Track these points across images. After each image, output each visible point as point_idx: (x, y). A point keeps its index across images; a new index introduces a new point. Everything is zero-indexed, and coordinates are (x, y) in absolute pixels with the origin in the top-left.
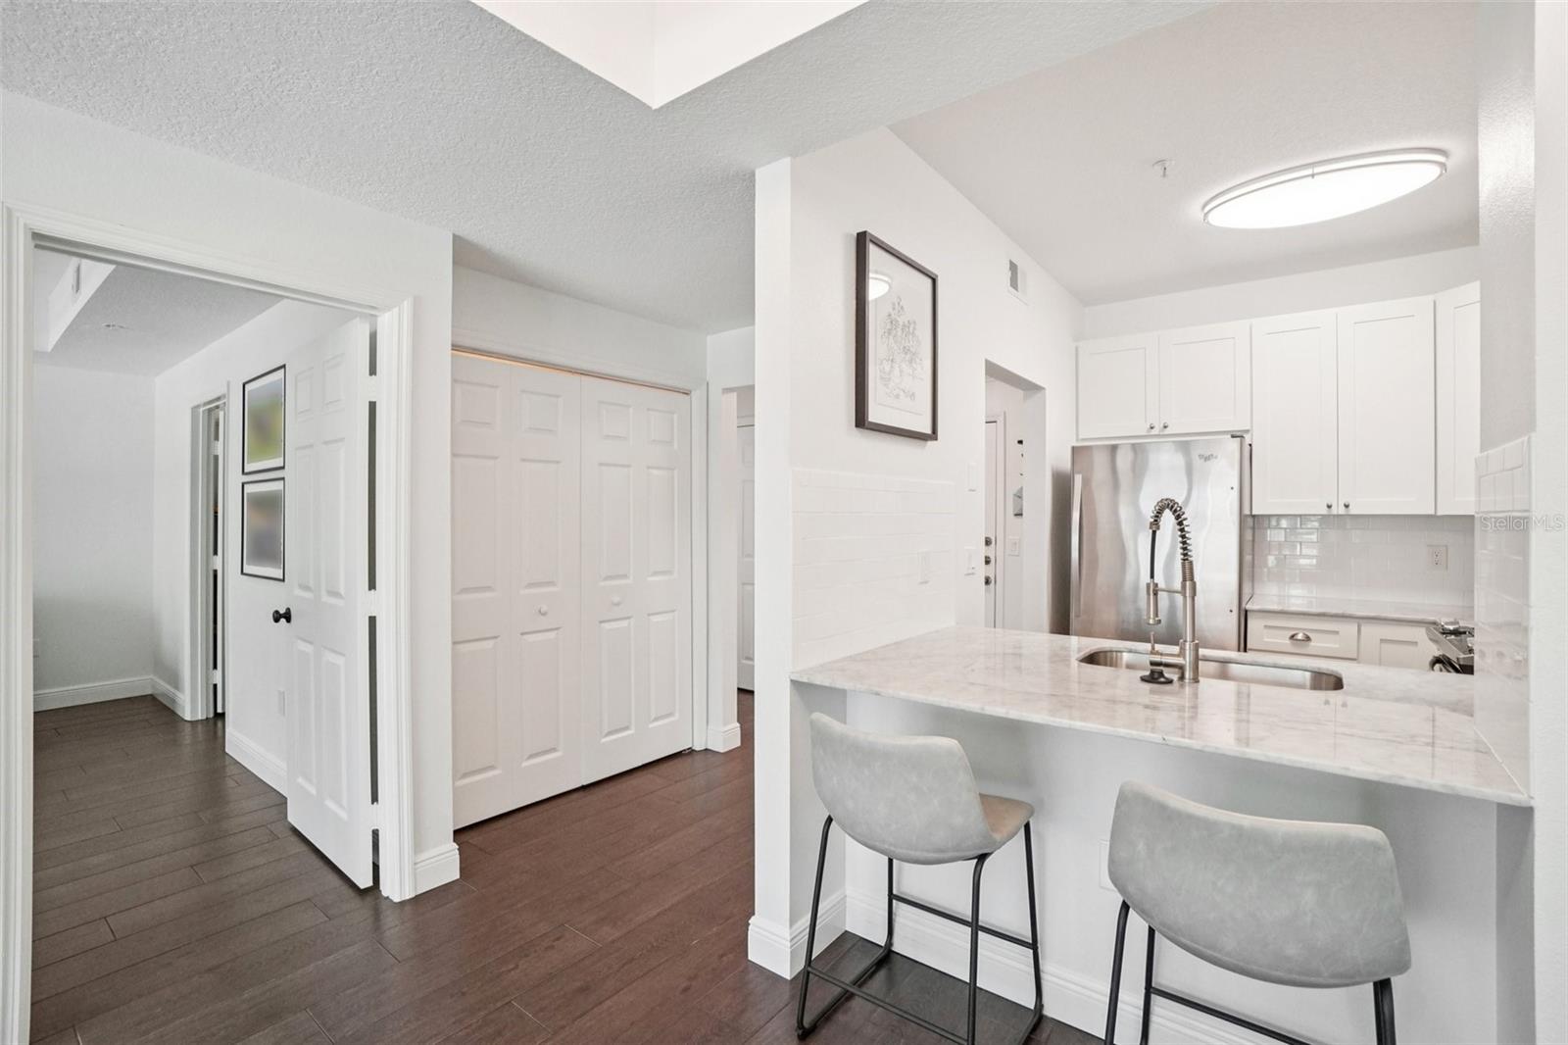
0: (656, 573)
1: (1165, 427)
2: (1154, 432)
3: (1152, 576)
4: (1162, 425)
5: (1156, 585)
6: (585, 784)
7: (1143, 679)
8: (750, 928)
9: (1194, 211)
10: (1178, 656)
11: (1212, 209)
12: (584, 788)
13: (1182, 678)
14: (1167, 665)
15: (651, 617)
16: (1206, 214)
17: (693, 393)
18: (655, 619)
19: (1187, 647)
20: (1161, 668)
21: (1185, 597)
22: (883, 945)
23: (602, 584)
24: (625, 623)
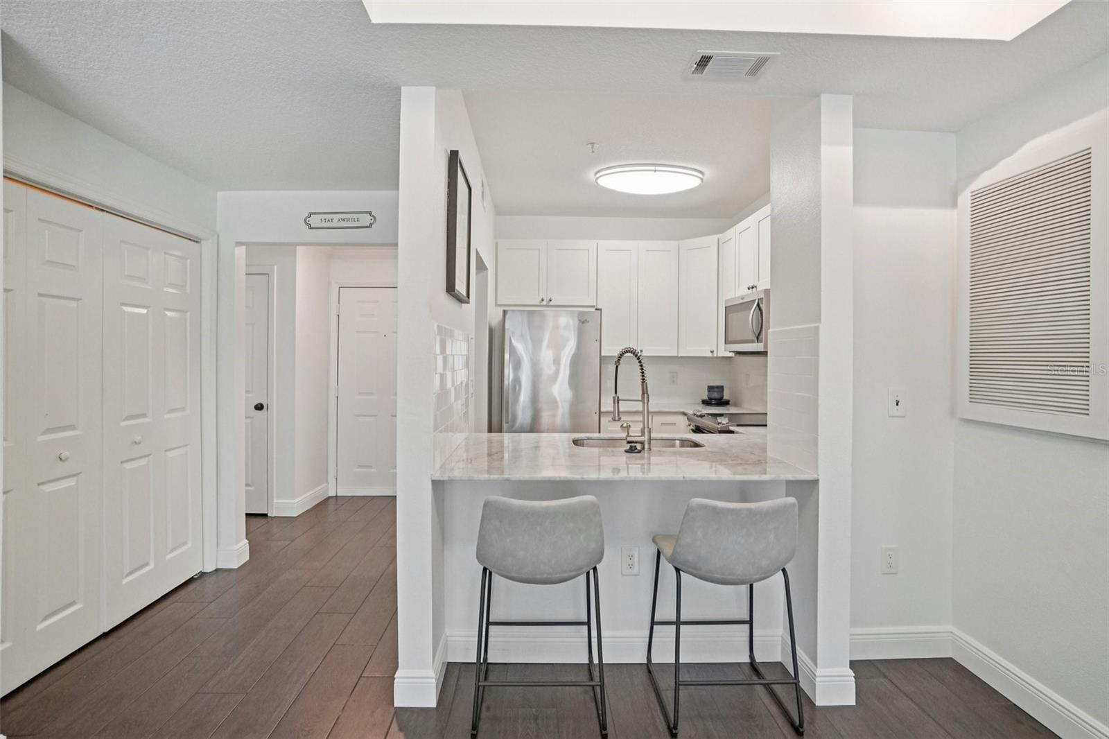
0: (170, 411)
1: (551, 300)
2: (544, 303)
3: (616, 393)
4: (548, 299)
5: (618, 397)
6: (106, 630)
7: (626, 451)
8: (396, 681)
9: (591, 176)
10: (641, 436)
11: (604, 175)
12: (105, 635)
13: (643, 448)
14: (636, 442)
15: (168, 453)
16: (597, 178)
17: (202, 242)
18: (170, 454)
19: (646, 431)
20: (635, 444)
21: (644, 403)
22: (475, 661)
23: (123, 424)
24: (143, 462)
